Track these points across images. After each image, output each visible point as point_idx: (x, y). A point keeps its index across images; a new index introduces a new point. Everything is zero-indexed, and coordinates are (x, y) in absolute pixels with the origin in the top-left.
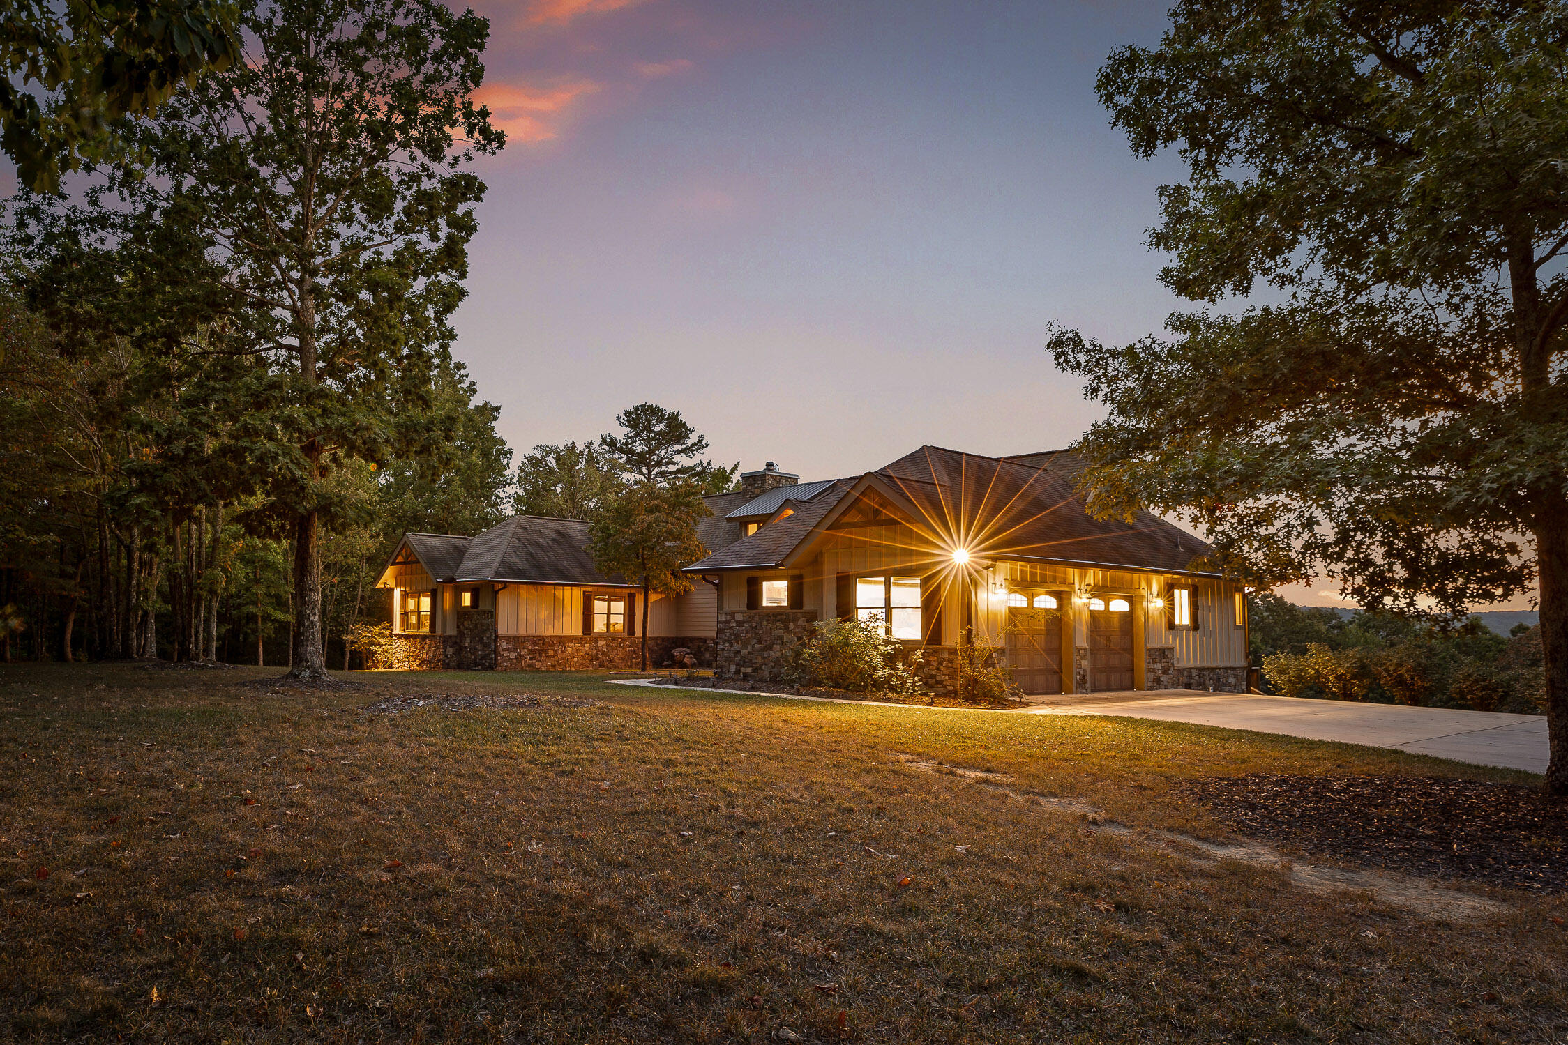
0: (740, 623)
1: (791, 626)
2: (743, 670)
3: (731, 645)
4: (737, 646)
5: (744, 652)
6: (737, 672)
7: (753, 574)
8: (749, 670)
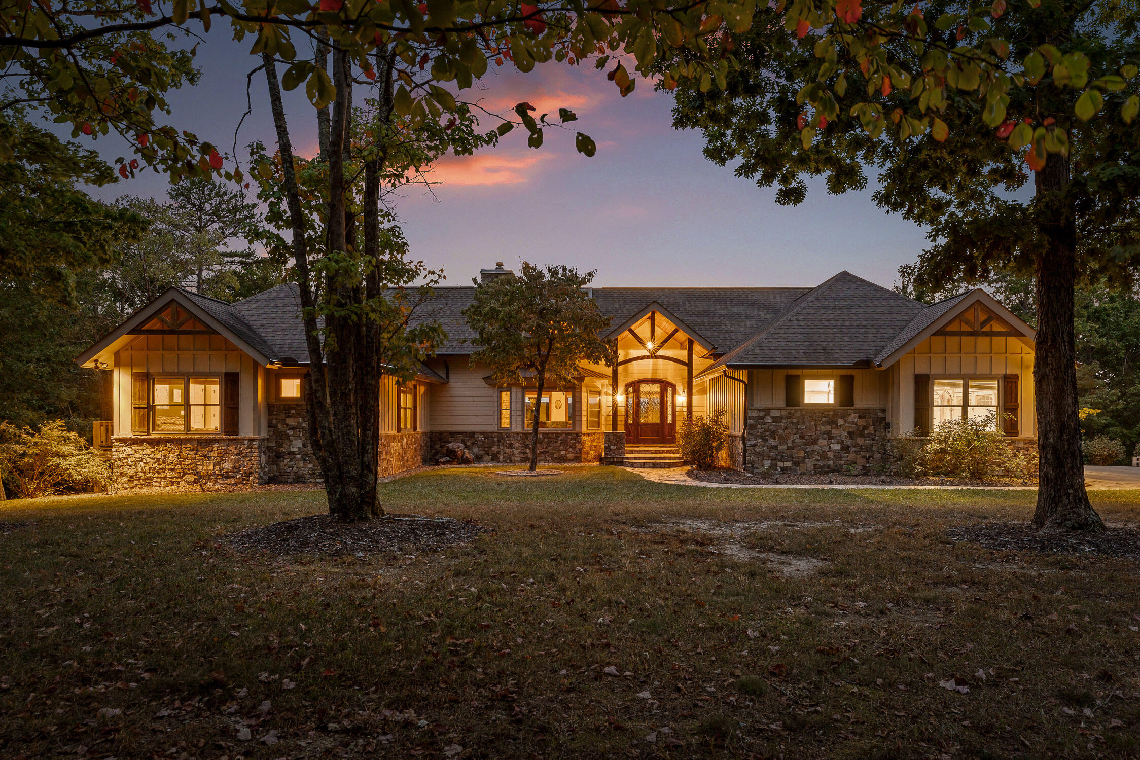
0: (776, 420)
1: (841, 422)
2: (780, 464)
3: (765, 440)
4: (772, 442)
5: (780, 447)
6: (773, 466)
7: (792, 372)
8: (788, 464)
